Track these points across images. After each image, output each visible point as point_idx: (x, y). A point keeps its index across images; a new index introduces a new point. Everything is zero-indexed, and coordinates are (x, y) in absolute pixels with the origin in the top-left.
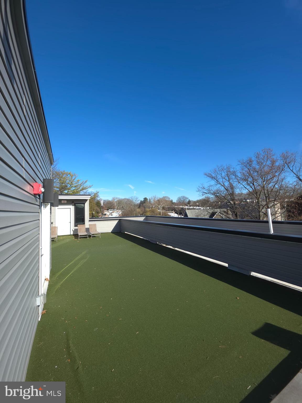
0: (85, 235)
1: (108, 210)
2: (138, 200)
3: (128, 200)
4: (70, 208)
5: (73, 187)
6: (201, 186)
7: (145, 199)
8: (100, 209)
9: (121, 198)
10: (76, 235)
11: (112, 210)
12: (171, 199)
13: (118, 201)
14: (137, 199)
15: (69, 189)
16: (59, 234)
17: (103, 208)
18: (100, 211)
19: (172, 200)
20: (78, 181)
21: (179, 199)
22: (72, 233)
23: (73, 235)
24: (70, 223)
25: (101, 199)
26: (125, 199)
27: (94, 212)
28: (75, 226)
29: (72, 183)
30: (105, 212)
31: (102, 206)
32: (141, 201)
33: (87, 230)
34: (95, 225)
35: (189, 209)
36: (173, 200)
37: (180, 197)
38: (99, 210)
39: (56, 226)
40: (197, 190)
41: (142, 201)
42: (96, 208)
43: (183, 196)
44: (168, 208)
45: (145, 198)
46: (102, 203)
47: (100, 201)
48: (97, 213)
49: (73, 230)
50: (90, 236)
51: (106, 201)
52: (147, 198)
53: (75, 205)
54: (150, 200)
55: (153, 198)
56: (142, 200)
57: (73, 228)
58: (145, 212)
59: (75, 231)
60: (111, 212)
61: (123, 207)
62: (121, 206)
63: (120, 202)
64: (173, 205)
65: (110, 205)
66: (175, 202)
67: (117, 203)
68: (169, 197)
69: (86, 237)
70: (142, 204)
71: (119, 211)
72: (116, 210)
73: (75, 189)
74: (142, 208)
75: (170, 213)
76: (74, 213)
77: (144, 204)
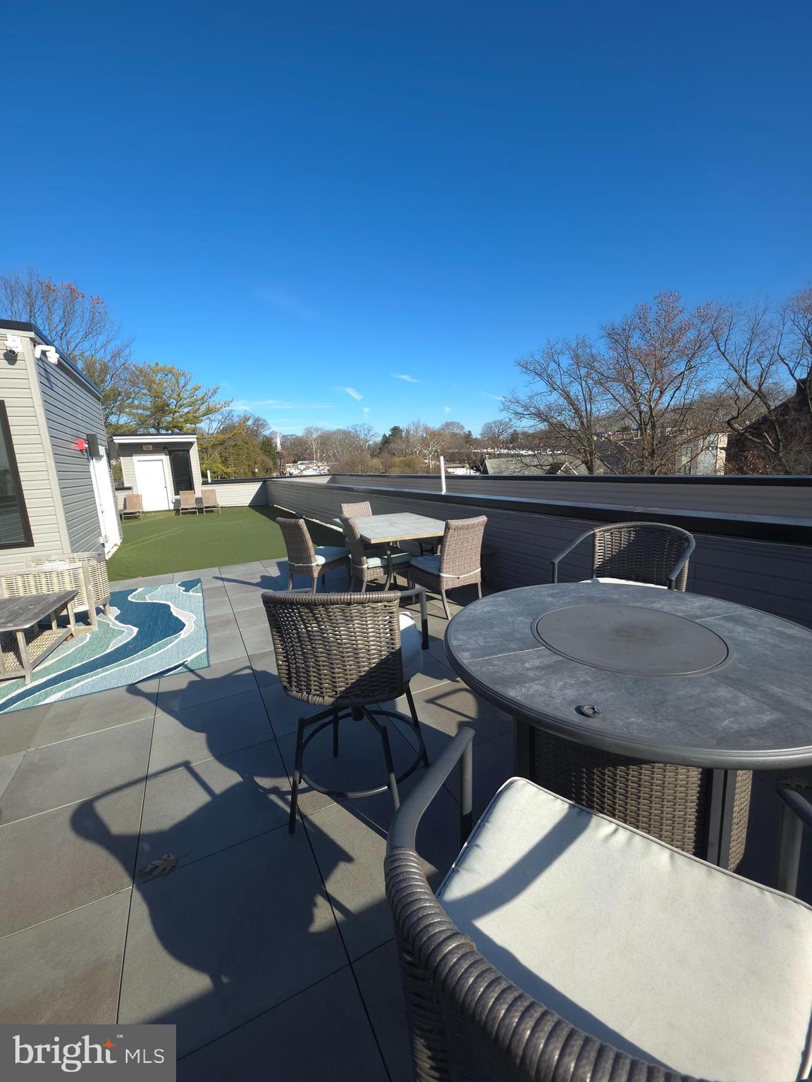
0: (192, 508)
1: (295, 462)
2: (371, 433)
3: (346, 434)
4: (161, 460)
5: (184, 405)
6: (510, 397)
7: (396, 430)
8: (273, 459)
9: (327, 429)
10: (178, 510)
11: (305, 462)
12: (466, 430)
13: (321, 437)
14: (369, 431)
15: (176, 412)
16: (146, 509)
17: (281, 458)
18: (272, 466)
19: (469, 432)
20: (196, 389)
21: (488, 428)
22: (172, 508)
23: (174, 510)
24: (166, 487)
25: (274, 433)
26: (338, 431)
27: (258, 468)
28: (177, 493)
29: (179, 395)
30: (288, 469)
31: (278, 453)
32: (385, 436)
33: (199, 500)
34: (214, 491)
35: (492, 456)
36: (473, 433)
37: (490, 424)
38: (272, 463)
39: (140, 493)
40: (503, 407)
41: (388, 436)
42: (262, 457)
43: (498, 421)
44: (453, 454)
45: (395, 427)
46: (278, 441)
47: (273, 439)
48: (267, 471)
49: (174, 501)
50: (201, 510)
51: (288, 439)
52: (402, 427)
53: (170, 454)
54: (408, 432)
55: (412, 428)
56: (388, 433)
57: (172, 497)
58: (390, 467)
59: (177, 503)
60: (302, 467)
61: (334, 454)
62: (331, 453)
63: (326, 440)
64: (468, 446)
65: (300, 450)
66: (479, 437)
67: (317, 444)
68: (461, 423)
69: (195, 512)
70: (387, 445)
71: (322, 466)
72: (315, 461)
73: (188, 412)
74: (385, 455)
75: (456, 467)
76: (170, 468)
77: (392, 445)
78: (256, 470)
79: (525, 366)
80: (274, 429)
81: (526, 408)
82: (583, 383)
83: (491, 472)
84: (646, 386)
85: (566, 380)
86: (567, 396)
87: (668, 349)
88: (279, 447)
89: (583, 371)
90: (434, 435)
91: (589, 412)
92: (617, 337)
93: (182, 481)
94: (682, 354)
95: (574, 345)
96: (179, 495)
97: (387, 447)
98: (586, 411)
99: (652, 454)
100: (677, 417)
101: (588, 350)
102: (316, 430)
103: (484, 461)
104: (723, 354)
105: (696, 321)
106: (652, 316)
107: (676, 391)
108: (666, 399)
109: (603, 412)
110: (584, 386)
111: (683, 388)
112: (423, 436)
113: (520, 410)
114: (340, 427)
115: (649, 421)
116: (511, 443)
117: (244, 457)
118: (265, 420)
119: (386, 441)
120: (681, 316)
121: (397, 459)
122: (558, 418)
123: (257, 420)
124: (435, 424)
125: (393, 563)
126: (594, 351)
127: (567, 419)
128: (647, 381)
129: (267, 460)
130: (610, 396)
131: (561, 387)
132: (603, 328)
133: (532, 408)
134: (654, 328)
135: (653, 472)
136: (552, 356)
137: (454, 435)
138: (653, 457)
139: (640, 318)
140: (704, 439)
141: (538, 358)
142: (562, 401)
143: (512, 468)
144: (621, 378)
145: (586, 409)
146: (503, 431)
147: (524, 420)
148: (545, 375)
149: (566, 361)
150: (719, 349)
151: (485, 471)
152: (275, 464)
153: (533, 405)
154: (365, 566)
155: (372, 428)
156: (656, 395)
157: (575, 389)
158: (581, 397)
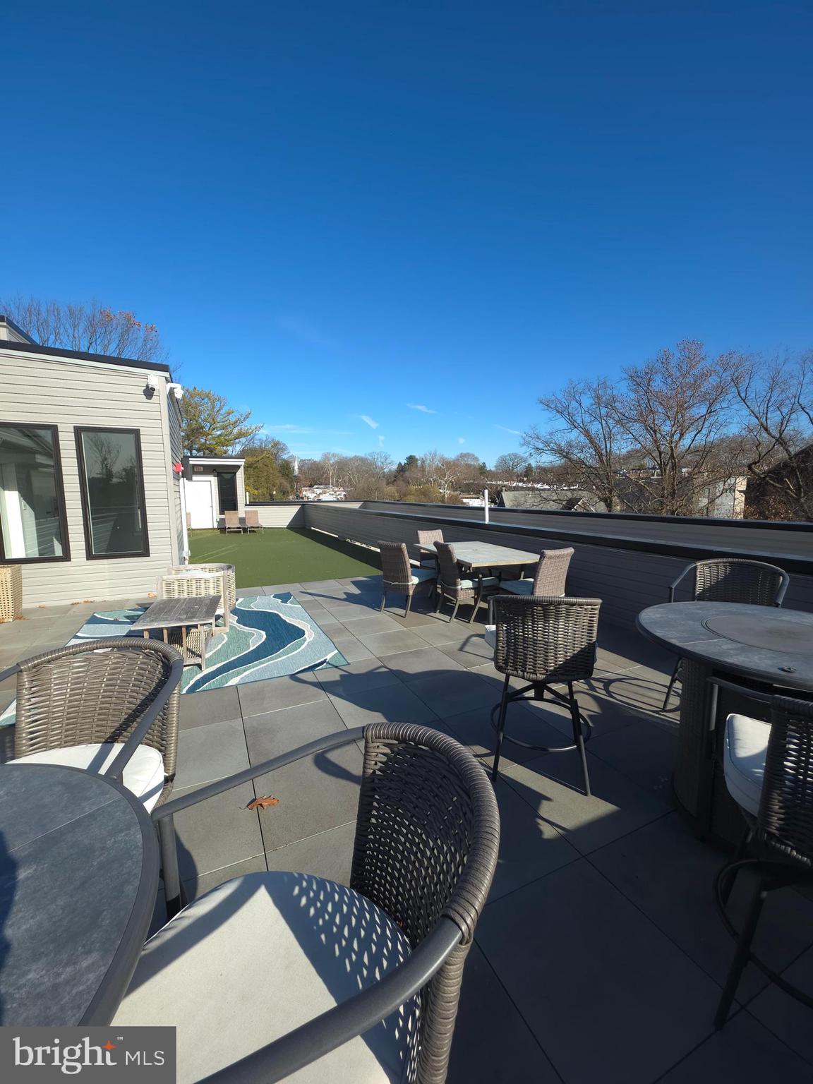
0: (238, 528)
1: (311, 486)
2: (388, 461)
3: (363, 461)
4: (210, 481)
5: (217, 428)
6: (530, 433)
7: (411, 459)
8: (291, 483)
9: (344, 455)
10: (222, 529)
11: (321, 486)
12: (481, 462)
13: (338, 463)
14: (386, 459)
15: (209, 434)
16: (193, 527)
17: (298, 482)
19: (484, 463)
20: (230, 414)
21: (503, 460)
22: (216, 526)
23: (218, 529)
24: (212, 507)
25: (293, 457)
26: (356, 458)
27: (276, 490)
28: (222, 512)
29: (213, 419)
30: (304, 493)
31: (295, 476)
32: (400, 464)
33: (242, 520)
34: (256, 512)
35: (510, 489)
36: (487, 465)
37: (504, 457)
38: (289, 486)
40: (522, 442)
41: (403, 464)
42: (280, 480)
43: (513, 454)
44: (468, 485)
45: (411, 456)
46: (296, 466)
47: (291, 462)
48: (284, 494)
49: (218, 520)
50: (245, 530)
51: (306, 463)
52: (417, 457)
53: (218, 476)
54: (423, 462)
55: (429, 458)
56: (404, 462)
57: (217, 516)
58: (405, 495)
59: (222, 521)
60: (318, 491)
61: (350, 480)
62: (346, 478)
63: (343, 466)
64: (483, 478)
65: (316, 475)
66: (493, 469)
67: (334, 470)
68: (476, 455)
69: (240, 532)
70: (402, 473)
71: (338, 491)
72: (331, 486)
73: (221, 435)
74: (401, 483)
75: (470, 498)
76: (217, 489)
77: (407, 474)
78: (275, 493)
79: (547, 404)
80: (293, 453)
81: (547, 443)
82: (604, 422)
83: (508, 505)
84: (666, 428)
85: (587, 418)
86: (587, 434)
87: (689, 393)
88: (296, 471)
89: (604, 411)
90: (449, 465)
91: (608, 451)
92: (640, 381)
93: (227, 501)
94: (703, 398)
95: (595, 386)
96: (224, 514)
97: (402, 476)
98: (606, 450)
99: (673, 494)
100: (698, 458)
101: (609, 391)
102: (334, 455)
103: (500, 493)
104: (744, 400)
105: (718, 368)
106: (674, 361)
107: (697, 433)
108: (686, 441)
109: (624, 451)
110: (604, 425)
111: (704, 431)
112: (438, 466)
113: (541, 446)
114: (357, 455)
115: (670, 462)
116: (525, 476)
117: (263, 479)
118: (284, 445)
119: (401, 469)
120: (703, 363)
121: (413, 488)
122: (579, 455)
123: (276, 444)
124: (451, 455)
125: (484, 585)
126: (615, 392)
127: (588, 456)
128: (668, 423)
129: (285, 483)
130: (630, 436)
131: (581, 425)
132: (625, 371)
133: (552, 445)
134: (676, 373)
135: (673, 513)
136: (573, 395)
137: (468, 466)
138: (673, 497)
139: (662, 363)
140: (725, 482)
141: (560, 396)
142: (583, 438)
143: (530, 502)
144: (642, 419)
145: (606, 447)
146: (518, 464)
147: (544, 456)
148: (566, 413)
149: (587, 401)
150: (739, 395)
151: (502, 504)
152: (292, 487)
153: (554, 442)
154: (459, 587)
155: (390, 456)
156: (676, 437)
157: (595, 428)
158: (602, 436)
